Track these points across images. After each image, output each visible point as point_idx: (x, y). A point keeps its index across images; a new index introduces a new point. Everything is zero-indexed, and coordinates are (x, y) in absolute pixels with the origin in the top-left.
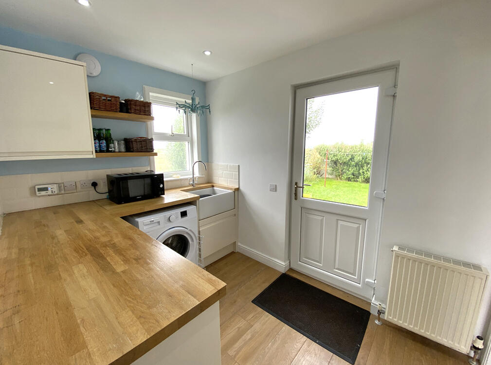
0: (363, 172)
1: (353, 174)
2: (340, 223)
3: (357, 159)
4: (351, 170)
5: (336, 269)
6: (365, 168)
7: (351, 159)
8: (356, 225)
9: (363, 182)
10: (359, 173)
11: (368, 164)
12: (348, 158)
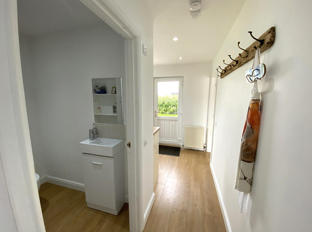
0: (169, 109)
1: (164, 110)
2: (170, 123)
3: (166, 103)
4: (164, 108)
5: (171, 138)
6: (169, 107)
7: (163, 103)
8: (175, 123)
9: (169, 114)
10: (167, 110)
11: (170, 105)
12: (162, 103)
